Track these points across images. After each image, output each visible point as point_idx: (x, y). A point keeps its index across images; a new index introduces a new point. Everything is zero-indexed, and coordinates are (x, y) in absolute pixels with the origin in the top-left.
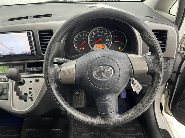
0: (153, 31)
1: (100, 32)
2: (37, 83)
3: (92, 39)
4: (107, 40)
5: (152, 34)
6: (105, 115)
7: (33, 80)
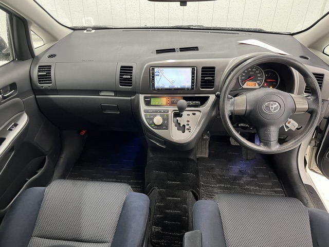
0: (314, 74)
1: (252, 70)
2: (194, 116)
3: (243, 76)
4: (259, 78)
5: (313, 77)
6: (267, 143)
7: (191, 113)
